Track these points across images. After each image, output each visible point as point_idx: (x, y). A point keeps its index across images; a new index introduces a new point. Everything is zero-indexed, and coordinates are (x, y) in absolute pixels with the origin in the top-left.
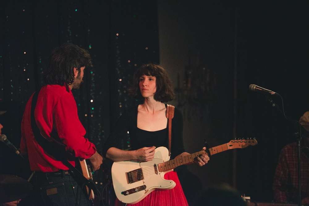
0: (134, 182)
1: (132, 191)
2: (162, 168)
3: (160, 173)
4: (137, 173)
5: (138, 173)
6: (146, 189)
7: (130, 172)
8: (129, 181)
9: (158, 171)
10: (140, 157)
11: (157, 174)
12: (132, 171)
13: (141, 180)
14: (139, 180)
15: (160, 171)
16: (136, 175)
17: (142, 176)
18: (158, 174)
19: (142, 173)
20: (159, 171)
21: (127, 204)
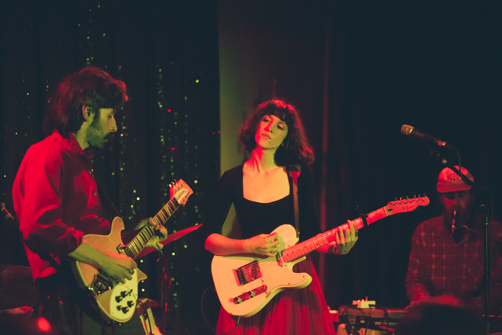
0: (248, 282)
1: (246, 296)
2: (287, 257)
3: (286, 264)
4: (250, 268)
5: (253, 268)
6: (268, 291)
7: (240, 268)
8: (240, 282)
9: (283, 262)
10: (256, 248)
11: (282, 266)
12: (243, 266)
13: (258, 278)
14: (255, 278)
15: (286, 260)
16: (250, 271)
17: (259, 272)
18: (284, 266)
19: (259, 268)
20: (285, 262)
21: (241, 316)
